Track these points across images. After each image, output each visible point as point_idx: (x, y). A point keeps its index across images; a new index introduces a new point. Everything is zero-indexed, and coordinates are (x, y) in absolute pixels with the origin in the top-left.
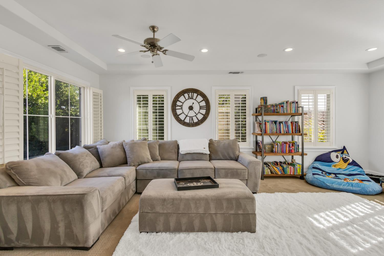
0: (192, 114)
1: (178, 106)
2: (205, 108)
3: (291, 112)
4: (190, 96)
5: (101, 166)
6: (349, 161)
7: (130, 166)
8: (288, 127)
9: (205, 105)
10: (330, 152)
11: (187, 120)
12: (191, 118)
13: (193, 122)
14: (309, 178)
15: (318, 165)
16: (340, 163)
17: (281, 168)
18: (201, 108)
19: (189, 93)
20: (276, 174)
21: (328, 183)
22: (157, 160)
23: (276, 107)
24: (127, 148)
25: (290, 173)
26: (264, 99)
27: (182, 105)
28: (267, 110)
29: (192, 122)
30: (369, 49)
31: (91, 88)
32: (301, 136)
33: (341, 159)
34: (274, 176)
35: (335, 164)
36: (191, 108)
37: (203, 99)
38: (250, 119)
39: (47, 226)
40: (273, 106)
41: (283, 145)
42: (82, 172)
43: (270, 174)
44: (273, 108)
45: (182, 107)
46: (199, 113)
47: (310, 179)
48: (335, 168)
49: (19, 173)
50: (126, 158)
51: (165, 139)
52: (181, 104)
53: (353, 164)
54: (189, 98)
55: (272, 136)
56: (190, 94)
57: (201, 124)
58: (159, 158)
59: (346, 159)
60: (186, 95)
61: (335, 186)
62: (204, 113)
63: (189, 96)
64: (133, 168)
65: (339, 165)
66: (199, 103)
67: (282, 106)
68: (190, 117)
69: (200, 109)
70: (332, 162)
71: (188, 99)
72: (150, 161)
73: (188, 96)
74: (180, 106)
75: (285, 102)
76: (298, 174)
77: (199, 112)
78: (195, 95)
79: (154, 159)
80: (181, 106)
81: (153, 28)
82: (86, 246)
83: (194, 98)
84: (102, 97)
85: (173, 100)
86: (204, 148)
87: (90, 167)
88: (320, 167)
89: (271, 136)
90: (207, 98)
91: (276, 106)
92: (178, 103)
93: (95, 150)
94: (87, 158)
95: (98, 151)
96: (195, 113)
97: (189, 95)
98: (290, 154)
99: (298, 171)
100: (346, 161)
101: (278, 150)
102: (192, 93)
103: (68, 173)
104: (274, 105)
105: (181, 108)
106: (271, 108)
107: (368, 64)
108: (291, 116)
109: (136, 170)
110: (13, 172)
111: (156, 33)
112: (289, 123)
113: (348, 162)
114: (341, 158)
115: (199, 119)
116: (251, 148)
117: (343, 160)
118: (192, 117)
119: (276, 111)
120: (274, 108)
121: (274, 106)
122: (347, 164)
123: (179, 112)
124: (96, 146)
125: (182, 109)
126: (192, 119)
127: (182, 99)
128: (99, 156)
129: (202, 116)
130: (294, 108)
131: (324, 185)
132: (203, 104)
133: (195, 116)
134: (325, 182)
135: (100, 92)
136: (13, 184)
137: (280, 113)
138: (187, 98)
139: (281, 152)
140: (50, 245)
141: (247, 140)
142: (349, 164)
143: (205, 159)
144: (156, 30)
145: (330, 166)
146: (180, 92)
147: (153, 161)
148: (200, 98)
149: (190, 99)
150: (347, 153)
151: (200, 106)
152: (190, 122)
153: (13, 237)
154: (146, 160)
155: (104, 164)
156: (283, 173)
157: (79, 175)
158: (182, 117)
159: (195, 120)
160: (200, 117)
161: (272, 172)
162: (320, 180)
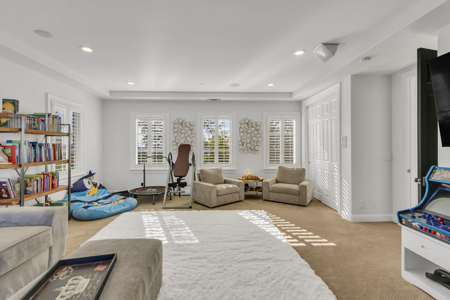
3: (53, 131)
6: (98, 185)
8: (49, 151)
10: (81, 179)
14: (83, 214)
15: (74, 197)
16: (92, 189)
21: (107, 211)
32: (68, 164)
33: (92, 185)
35: (89, 191)
40: (29, 119)
41: (45, 178)
44: (29, 121)
47: (87, 214)
48: (89, 195)
53: (102, 188)
59: (95, 183)
61: (113, 211)
65: (92, 191)
67: (43, 121)
70: (87, 189)
75: (47, 115)
88: (78, 198)
91: (33, 119)
98: (56, 191)
100: (96, 186)
101: (37, 188)
104: (30, 116)
107: (111, 92)
108: (44, 135)
112: (51, 146)
114: (92, 183)
119: (33, 127)
120: (31, 121)
121: (31, 119)
122: (97, 189)
130: (56, 126)
131: (104, 214)
134: (105, 211)
137: (39, 129)
139: (42, 191)
142: (99, 188)
145: (84, 195)
162: (99, 211)
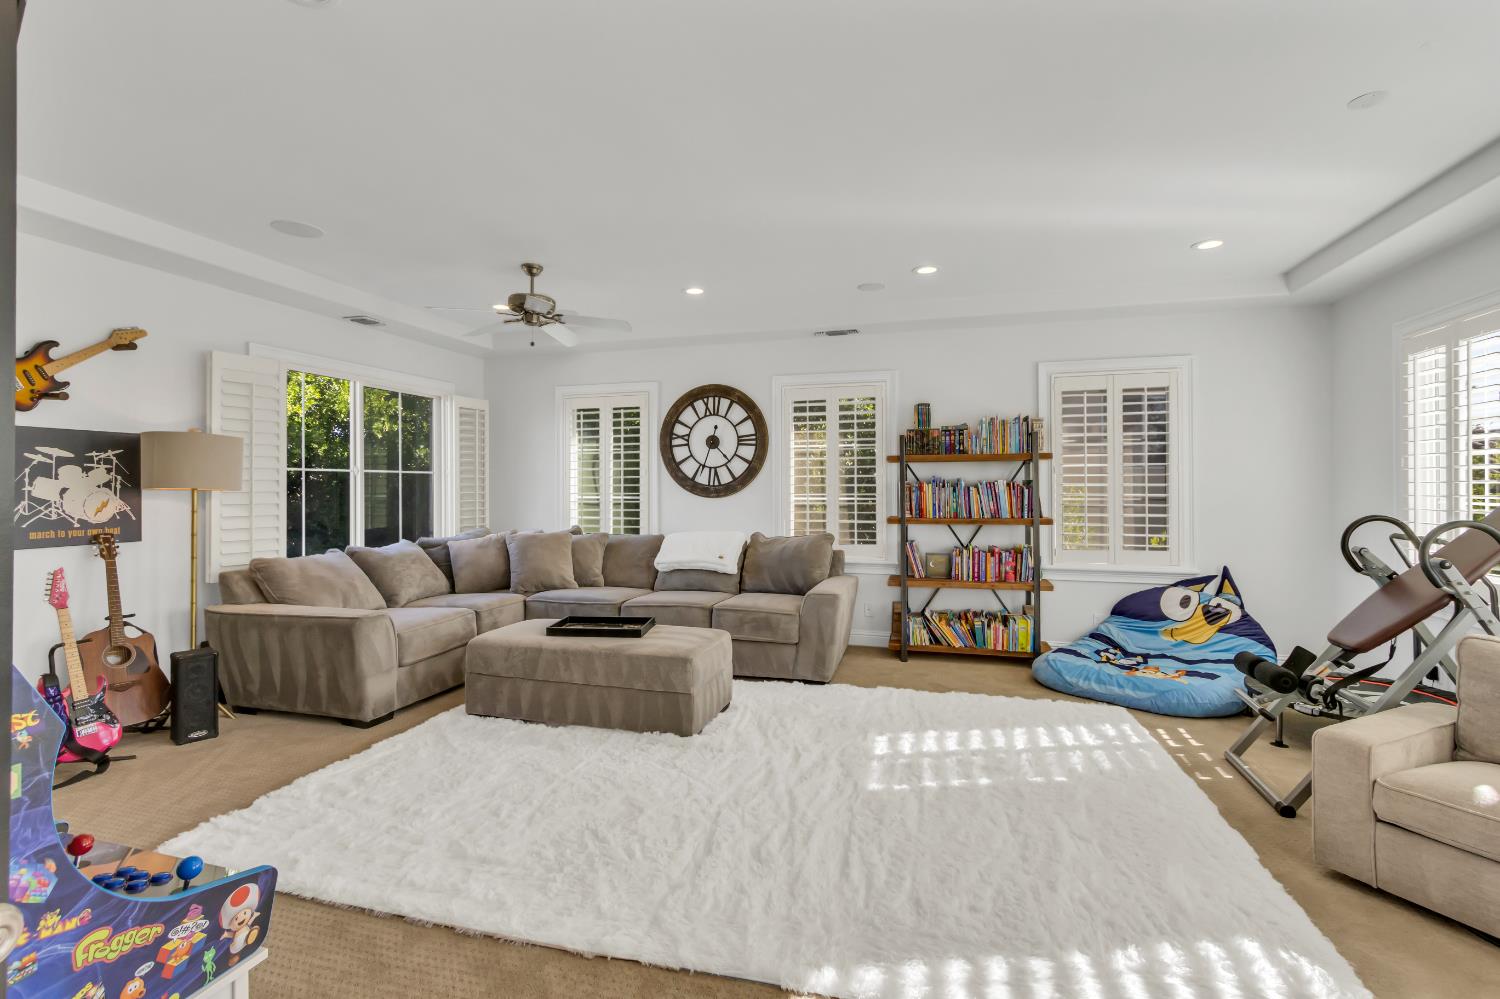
0: (715, 458)
1: (679, 437)
2: (754, 442)
3: (1003, 450)
4: (711, 406)
5: (453, 590)
6: (1226, 619)
7: (516, 592)
8: (996, 498)
9: (753, 432)
10: (1166, 586)
11: (703, 479)
12: (713, 470)
13: (720, 484)
15: (1112, 627)
16: (1191, 625)
17: (966, 627)
18: (741, 440)
19: (708, 398)
20: (949, 645)
22: (593, 585)
23: (960, 434)
24: (512, 548)
25: (995, 645)
26: (923, 411)
27: (689, 435)
28: (928, 444)
29: (716, 483)
30: (1201, 242)
31: (454, 397)
33: (1200, 612)
34: (938, 652)
35: (1170, 627)
36: (713, 442)
37: (746, 415)
38: (886, 476)
39: (301, 674)
40: (947, 431)
41: (976, 555)
42: (397, 595)
43: (928, 643)
44: (948, 438)
45: (688, 441)
46: (736, 458)
48: (1170, 639)
49: (269, 580)
50: (508, 573)
51: (643, 532)
52: (687, 431)
53: (1237, 631)
54: (709, 413)
55: (956, 528)
56: (711, 399)
57: (740, 489)
58: (601, 579)
59: (1219, 610)
60: (700, 405)
62: (750, 457)
63: (707, 408)
64: (520, 597)
65: (1188, 629)
66: (735, 427)
68: (710, 468)
69: (739, 444)
70: (1164, 618)
71: (706, 416)
72: (567, 585)
73: (704, 407)
74: (682, 437)
76: (1020, 650)
77: (735, 454)
78: (725, 403)
79: (583, 581)
80: (686, 438)
81: (531, 269)
82: (361, 717)
83: (722, 411)
84: (487, 418)
85: (665, 420)
86: (721, 557)
87: (419, 586)
88: (1115, 633)
89: (953, 527)
90: (760, 413)
91: (959, 431)
92: (679, 430)
93: (444, 551)
94: (413, 566)
95: (448, 554)
96: (725, 456)
97: (706, 404)
99: (1022, 639)
100: (1216, 619)
101: (962, 572)
102: (717, 399)
103: (361, 591)
104: (951, 428)
105: (686, 442)
106: (943, 438)
107: (1287, 275)
108: (1021, 463)
109: (525, 602)
110: (259, 577)
111: (536, 279)
112: (1002, 488)
113: (1222, 623)
114: (1202, 605)
115: (737, 476)
116: (889, 565)
117: (1205, 614)
118: (715, 468)
119: (956, 448)
120: (953, 437)
121: (953, 432)
122: (1215, 629)
123: (680, 453)
124: (446, 542)
125: (688, 445)
126: (716, 474)
127: (688, 416)
128: (450, 566)
129: (746, 465)
130: (1013, 437)
132: (748, 428)
133: (725, 465)
135: (481, 404)
136: (260, 599)
137: (969, 453)
138: (701, 415)
139: (971, 580)
140: (307, 710)
141: (878, 538)
142: (1222, 630)
143: (724, 589)
144: (535, 271)
145: (1153, 633)
146: (682, 398)
147: (580, 586)
148: (738, 413)
149: (711, 414)
150: (1232, 591)
151: (739, 437)
152: (711, 484)
153: (255, 688)
154: (557, 582)
155: (459, 585)
156: (972, 643)
157: (391, 600)
158: (689, 469)
159: (726, 478)
160: (739, 467)
161: (935, 639)
